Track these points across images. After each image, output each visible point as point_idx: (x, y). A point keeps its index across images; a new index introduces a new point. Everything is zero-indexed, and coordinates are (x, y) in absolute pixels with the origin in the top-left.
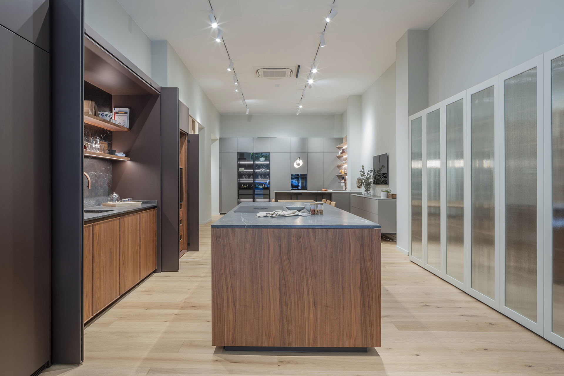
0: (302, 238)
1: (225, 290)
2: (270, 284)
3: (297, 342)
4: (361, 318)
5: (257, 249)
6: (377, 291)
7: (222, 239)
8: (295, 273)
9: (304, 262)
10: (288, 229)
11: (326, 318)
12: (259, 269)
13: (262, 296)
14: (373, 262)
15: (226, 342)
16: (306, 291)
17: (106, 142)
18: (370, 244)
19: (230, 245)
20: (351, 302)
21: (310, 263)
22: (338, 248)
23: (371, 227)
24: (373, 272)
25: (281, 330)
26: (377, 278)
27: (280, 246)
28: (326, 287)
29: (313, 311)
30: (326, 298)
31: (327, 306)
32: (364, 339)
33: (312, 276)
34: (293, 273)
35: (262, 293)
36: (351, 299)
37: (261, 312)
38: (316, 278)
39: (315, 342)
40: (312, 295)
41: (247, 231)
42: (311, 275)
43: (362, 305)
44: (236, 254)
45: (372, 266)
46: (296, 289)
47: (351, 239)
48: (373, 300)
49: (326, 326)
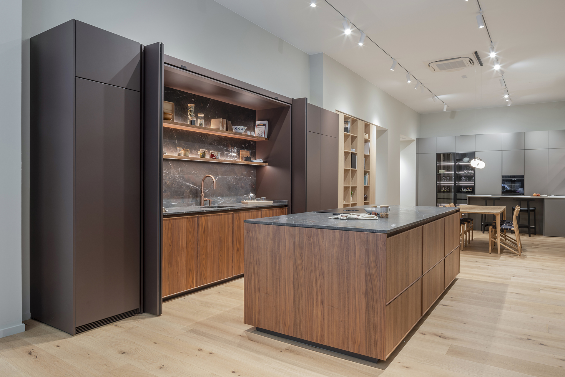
0: (312, 237)
1: (253, 278)
2: (286, 277)
3: (307, 336)
4: (366, 325)
5: (277, 244)
6: (382, 300)
7: (251, 233)
8: (306, 269)
9: (313, 260)
10: (300, 228)
11: (333, 318)
12: (277, 262)
13: (280, 287)
14: (378, 268)
15: (253, 322)
16: (315, 289)
17: (248, 150)
18: (375, 249)
19: (256, 239)
20: (356, 306)
21: (318, 262)
22: (344, 250)
23: (377, 232)
24: (378, 280)
25: (294, 321)
26: (382, 286)
27: (294, 243)
28: (332, 288)
29: (321, 309)
30: (332, 298)
31: (333, 307)
32: (368, 347)
33: (320, 275)
34: (305, 270)
35: (280, 285)
36: (355, 304)
37: (279, 302)
38: (324, 277)
39: (322, 339)
40: (320, 293)
41: (269, 227)
42: (319, 273)
43: (366, 312)
44: (261, 247)
45: (377, 273)
46: (306, 285)
47: (356, 242)
48: (377, 308)
49: (332, 325)
